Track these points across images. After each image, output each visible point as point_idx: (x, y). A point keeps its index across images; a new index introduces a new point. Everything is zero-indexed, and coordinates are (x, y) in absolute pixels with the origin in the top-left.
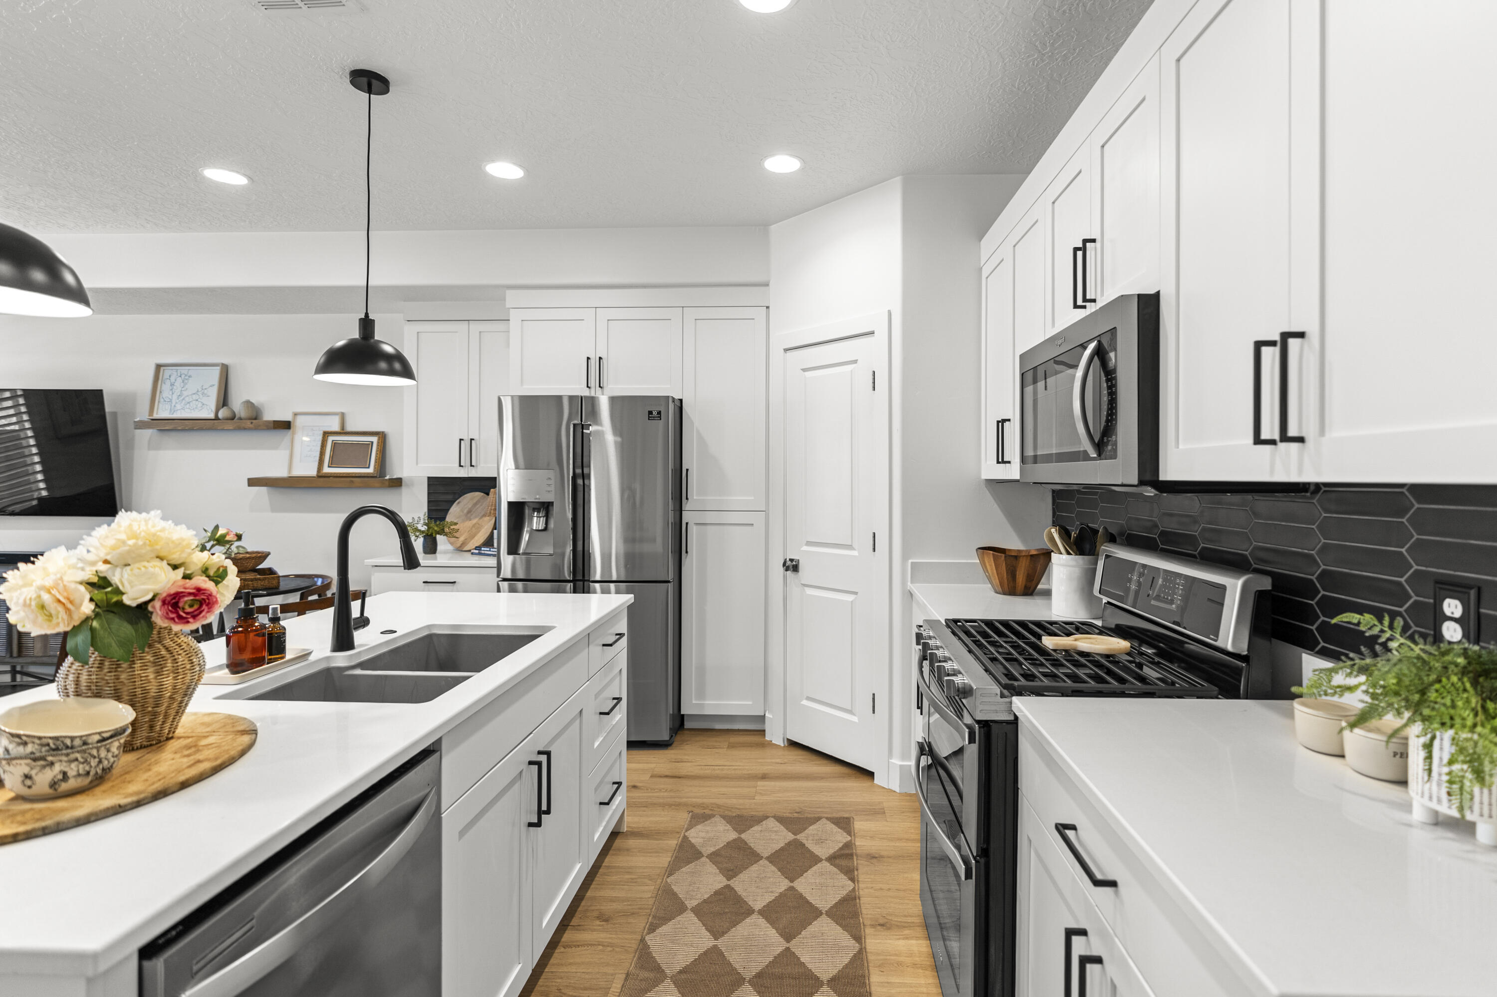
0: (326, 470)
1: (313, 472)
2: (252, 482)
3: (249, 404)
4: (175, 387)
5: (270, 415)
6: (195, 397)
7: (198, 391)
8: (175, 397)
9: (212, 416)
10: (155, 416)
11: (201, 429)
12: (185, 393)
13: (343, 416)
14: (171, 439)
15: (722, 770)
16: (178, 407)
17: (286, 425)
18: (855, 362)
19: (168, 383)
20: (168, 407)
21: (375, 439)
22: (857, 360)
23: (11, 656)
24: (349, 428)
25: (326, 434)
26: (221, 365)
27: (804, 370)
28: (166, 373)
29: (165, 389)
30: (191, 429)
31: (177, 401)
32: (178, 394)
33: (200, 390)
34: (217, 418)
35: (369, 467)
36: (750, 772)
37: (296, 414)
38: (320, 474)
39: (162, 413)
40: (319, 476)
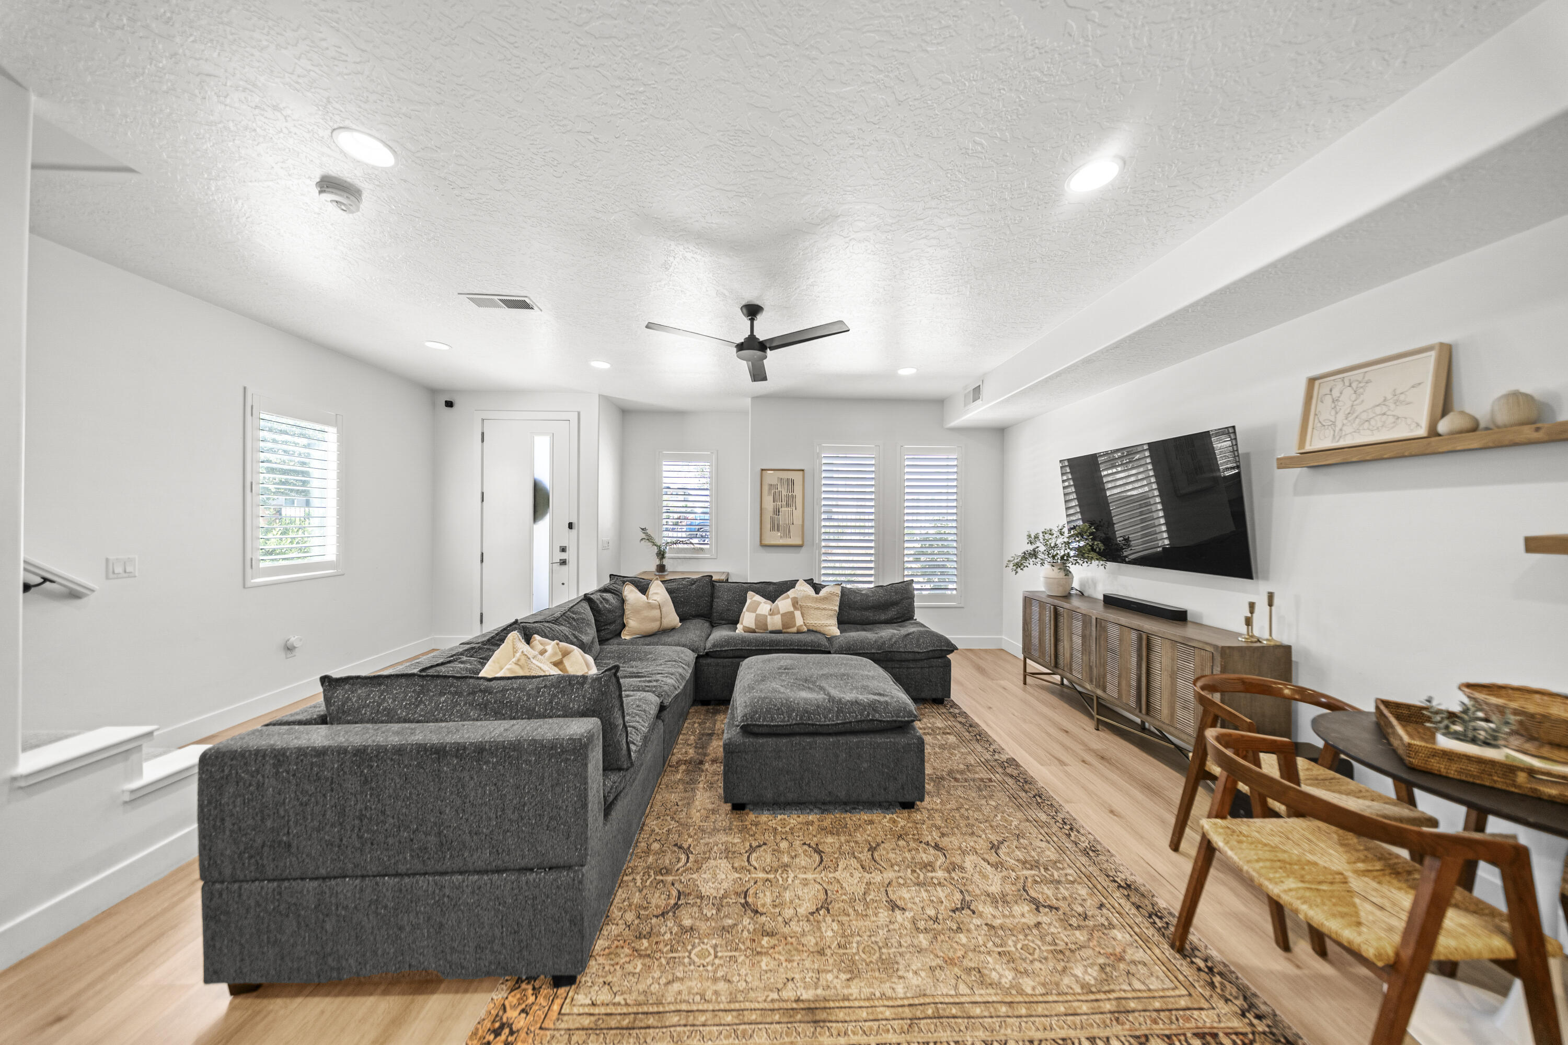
3: (1517, 398)
4: (1340, 404)
6: (1378, 410)
7: (1385, 400)
8: (1341, 416)
9: (1421, 433)
10: (1308, 448)
11: (1399, 456)
12: (1359, 409)
14: (1324, 478)
16: (1347, 429)
19: (1328, 399)
20: (1329, 433)
23: (1141, 712)
26: (1437, 348)
28: (1326, 386)
29: (1323, 409)
30: (1376, 459)
31: (1345, 422)
32: (1348, 411)
33: (1389, 396)
34: (1434, 435)
39: (1319, 441)
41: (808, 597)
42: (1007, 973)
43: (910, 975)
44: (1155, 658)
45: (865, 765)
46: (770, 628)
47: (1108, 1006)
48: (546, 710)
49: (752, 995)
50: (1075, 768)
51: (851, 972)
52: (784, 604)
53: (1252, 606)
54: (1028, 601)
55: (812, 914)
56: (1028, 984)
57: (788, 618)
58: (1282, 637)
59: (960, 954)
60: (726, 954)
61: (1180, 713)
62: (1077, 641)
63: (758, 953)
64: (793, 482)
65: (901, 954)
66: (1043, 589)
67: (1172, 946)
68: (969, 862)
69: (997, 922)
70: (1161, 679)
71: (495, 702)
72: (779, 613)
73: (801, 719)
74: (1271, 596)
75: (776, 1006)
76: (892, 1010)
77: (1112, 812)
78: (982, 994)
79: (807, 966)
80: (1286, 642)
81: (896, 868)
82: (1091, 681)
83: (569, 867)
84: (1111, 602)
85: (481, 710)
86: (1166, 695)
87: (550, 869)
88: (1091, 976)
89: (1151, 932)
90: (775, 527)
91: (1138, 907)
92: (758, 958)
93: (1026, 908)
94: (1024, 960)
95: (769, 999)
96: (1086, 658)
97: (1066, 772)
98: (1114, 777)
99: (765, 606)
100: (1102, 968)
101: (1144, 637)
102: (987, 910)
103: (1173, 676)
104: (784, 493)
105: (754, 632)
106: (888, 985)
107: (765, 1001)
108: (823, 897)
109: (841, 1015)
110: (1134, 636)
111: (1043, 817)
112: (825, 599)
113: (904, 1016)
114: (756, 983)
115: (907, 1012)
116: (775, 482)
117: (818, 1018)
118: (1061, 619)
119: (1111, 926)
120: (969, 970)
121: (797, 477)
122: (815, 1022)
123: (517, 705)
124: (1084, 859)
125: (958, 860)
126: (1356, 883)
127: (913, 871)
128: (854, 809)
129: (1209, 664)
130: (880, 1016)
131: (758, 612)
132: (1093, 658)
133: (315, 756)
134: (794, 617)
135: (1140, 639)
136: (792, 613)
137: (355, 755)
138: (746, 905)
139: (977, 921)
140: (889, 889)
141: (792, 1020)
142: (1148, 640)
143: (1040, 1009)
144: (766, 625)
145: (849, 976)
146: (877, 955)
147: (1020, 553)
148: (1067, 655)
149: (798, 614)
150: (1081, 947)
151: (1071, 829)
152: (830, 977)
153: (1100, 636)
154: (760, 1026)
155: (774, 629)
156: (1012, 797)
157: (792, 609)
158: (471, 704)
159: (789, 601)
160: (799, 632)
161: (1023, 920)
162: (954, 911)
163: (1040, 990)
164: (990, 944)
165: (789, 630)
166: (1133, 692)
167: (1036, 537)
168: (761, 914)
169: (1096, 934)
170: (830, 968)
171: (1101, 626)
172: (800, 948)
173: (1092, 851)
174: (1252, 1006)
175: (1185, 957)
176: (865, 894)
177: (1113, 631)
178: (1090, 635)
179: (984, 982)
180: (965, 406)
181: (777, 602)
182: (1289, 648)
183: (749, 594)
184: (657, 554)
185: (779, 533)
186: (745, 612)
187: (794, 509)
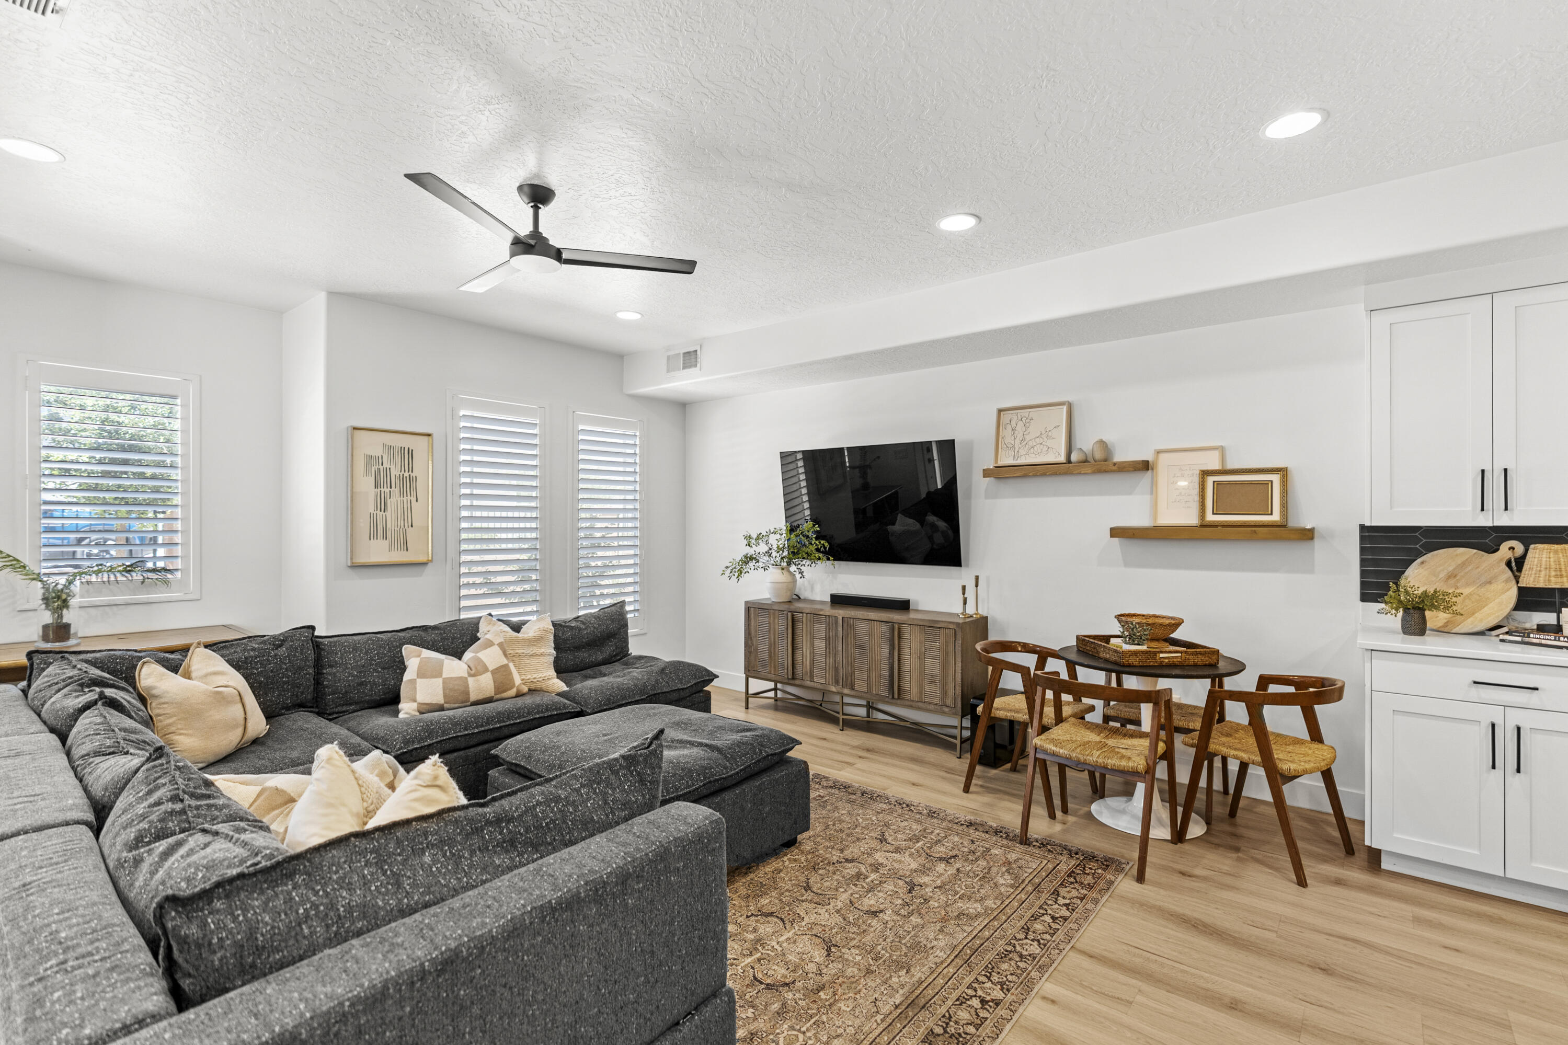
0: (1210, 517)
1: (1193, 521)
2: (1116, 534)
3: (1103, 444)
4: (1016, 432)
5: (1120, 457)
6: (1038, 440)
7: (1042, 434)
8: (1018, 441)
9: (1062, 459)
10: (1000, 463)
11: (1055, 474)
12: (1028, 438)
13: (1222, 451)
16: (1022, 452)
17: (1145, 466)
19: (1009, 428)
20: (1012, 453)
21: (1276, 478)
23: (893, 697)
24: (1230, 466)
25: (1205, 474)
26: (1064, 404)
28: (1006, 417)
29: (1006, 433)
30: (1044, 474)
31: (1021, 447)
32: (1021, 440)
33: (1044, 432)
34: (1069, 461)
35: (1271, 514)
37: (1158, 452)
38: (1204, 523)
39: (1008, 459)
40: (1202, 526)
41: (511, 641)
42: (975, 905)
43: (935, 943)
44: (905, 645)
45: (767, 809)
46: (473, 697)
47: (1030, 888)
48: (607, 816)
49: (866, 1029)
50: (860, 764)
51: (902, 968)
52: (481, 655)
53: (964, 588)
54: (753, 610)
55: (828, 955)
56: (990, 903)
57: (502, 677)
58: (983, 612)
59: (943, 912)
60: (808, 1025)
61: (927, 688)
62: (820, 645)
63: (831, 1005)
64: (411, 453)
65: (915, 936)
66: (768, 596)
67: (1021, 843)
68: (879, 857)
69: (939, 883)
70: (910, 663)
71: (527, 830)
72: (485, 670)
73: (705, 778)
74: (977, 578)
75: (889, 1020)
76: (951, 966)
77: (914, 784)
78: (979, 924)
79: (873, 985)
80: (985, 614)
81: (842, 890)
82: (837, 682)
83: (714, 995)
84: (838, 600)
85: (507, 851)
86: (915, 675)
87: (696, 1009)
88: (1008, 879)
89: (1005, 842)
90: (378, 531)
91: (987, 832)
92: (834, 1008)
93: (943, 865)
94: (974, 892)
95: (879, 1021)
96: (830, 661)
97: (859, 769)
98: (890, 761)
99: (453, 667)
100: (1008, 871)
101: (896, 626)
102: (925, 879)
103: (922, 657)
104: (395, 472)
105: (441, 708)
106: (931, 957)
107: (878, 1024)
108: (818, 941)
109: (930, 992)
110: (884, 628)
111: (884, 806)
112: (537, 640)
113: (960, 964)
114: (857, 1022)
115: (959, 961)
116: (377, 451)
117: (921, 1004)
118: (799, 625)
119: (988, 850)
120: (958, 917)
121: (419, 446)
122: (923, 1007)
123: (564, 822)
124: (935, 821)
125: (870, 860)
126: (1111, 742)
127: (855, 885)
128: (750, 868)
129: (952, 639)
130: (950, 975)
131: (444, 676)
132: (839, 658)
133: (364, 1011)
134: (511, 673)
135: (893, 629)
136: (506, 667)
137: (440, 973)
138: (769, 987)
139: (929, 890)
140: (856, 905)
141: (909, 1019)
142: (899, 629)
143: (1009, 911)
144: (468, 693)
145: (905, 970)
146: (904, 947)
147: (739, 557)
148: (807, 662)
149: (511, 665)
150: (990, 869)
151: (908, 806)
152: (895, 979)
153: (847, 635)
154: (897, 1038)
155: (481, 697)
156: (852, 802)
157: (504, 661)
158: (483, 849)
159: (496, 650)
160: (519, 695)
161: (949, 873)
162: (910, 892)
163: (999, 903)
164: (950, 897)
165: (505, 695)
166: (885, 682)
167: (759, 537)
168: (793, 982)
169: (988, 857)
170: (888, 975)
171: (848, 625)
172: (852, 983)
173: (932, 814)
174: (1070, 851)
175: (1029, 845)
176: (844, 919)
177: (862, 628)
178: (836, 635)
179: (972, 918)
180: (668, 371)
181: (468, 655)
182: (986, 618)
183: (407, 650)
184: (46, 599)
185: (386, 543)
186: (413, 681)
187: (414, 499)
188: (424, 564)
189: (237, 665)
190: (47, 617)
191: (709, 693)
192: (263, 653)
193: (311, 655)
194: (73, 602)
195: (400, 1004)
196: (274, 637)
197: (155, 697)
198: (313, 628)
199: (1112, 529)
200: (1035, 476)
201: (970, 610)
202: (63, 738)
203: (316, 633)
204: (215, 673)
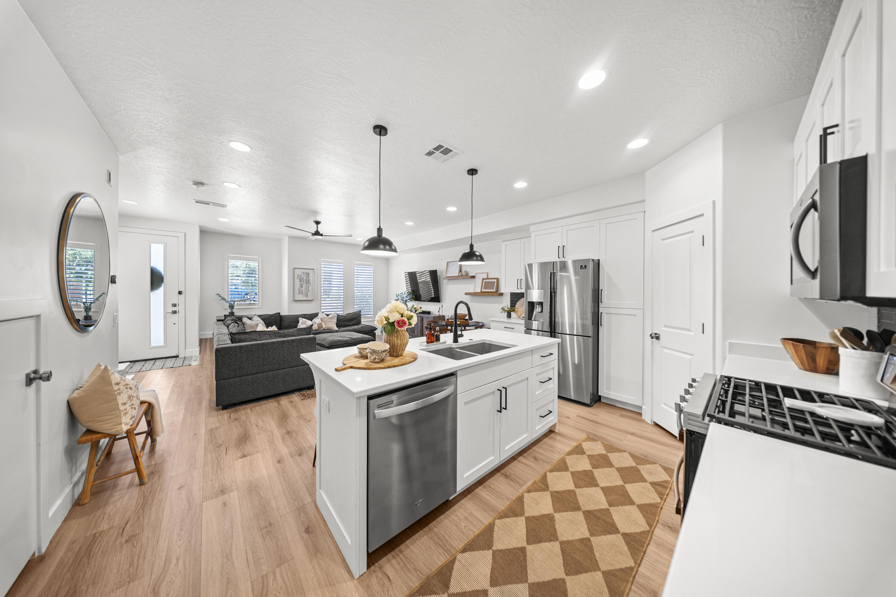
0: (483, 290)
1: (480, 291)
2: (466, 294)
3: (466, 271)
5: (471, 274)
6: (454, 270)
10: (447, 276)
11: (458, 279)
12: (452, 269)
13: (488, 273)
14: (451, 282)
15: (612, 424)
16: (451, 273)
17: (474, 277)
18: (693, 232)
19: (449, 267)
20: (449, 273)
21: (495, 280)
22: (693, 231)
24: (489, 277)
25: (483, 279)
27: (663, 240)
28: (450, 264)
29: (449, 269)
31: (451, 271)
33: (456, 268)
34: (459, 276)
35: (494, 290)
36: (626, 429)
37: (476, 274)
39: (448, 275)
40: (481, 292)
41: (325, 318)
44: (424, 322)
52: (317, 320)
53: (440, 308)
58: (443, 314)
64: (309, 274)
72: (316, 323)
74: (442, 306)
90: (300, 292)
99: (309, 323)
103: (427, 324)
104: (305, 278)
112: (332, 318)
116: (300, 274)
121: (310, 272)
131: (306, 324)
134: (322, 325)
136: (321, 323)
149: (323, 323)
155: (315, 328)
157: (321, 322)
159: (319, 319)
160: (324, 330)
165: (320, 328)
167: (399, 295)
181: (313, 320)
182: (445, 316)
183: (300, 319)
184: (229, 307)
185: (302, 295)
186: (300, 325)
187: (309, 285)
188: (312, 300)
189: (263, 320)
190: (230, 311)
191: (375, 333)
192: (268, 318)
193: (279, 319)
194: (235, 307)
195: (256, 346)
196: (271, 315)
197: (245, 324)
198: (280, 313)
199: (465, 293)
200: (455, 279)
201: (441, 314)
202: (228, 328)
203: (281, 314)
204: (258, 321)
